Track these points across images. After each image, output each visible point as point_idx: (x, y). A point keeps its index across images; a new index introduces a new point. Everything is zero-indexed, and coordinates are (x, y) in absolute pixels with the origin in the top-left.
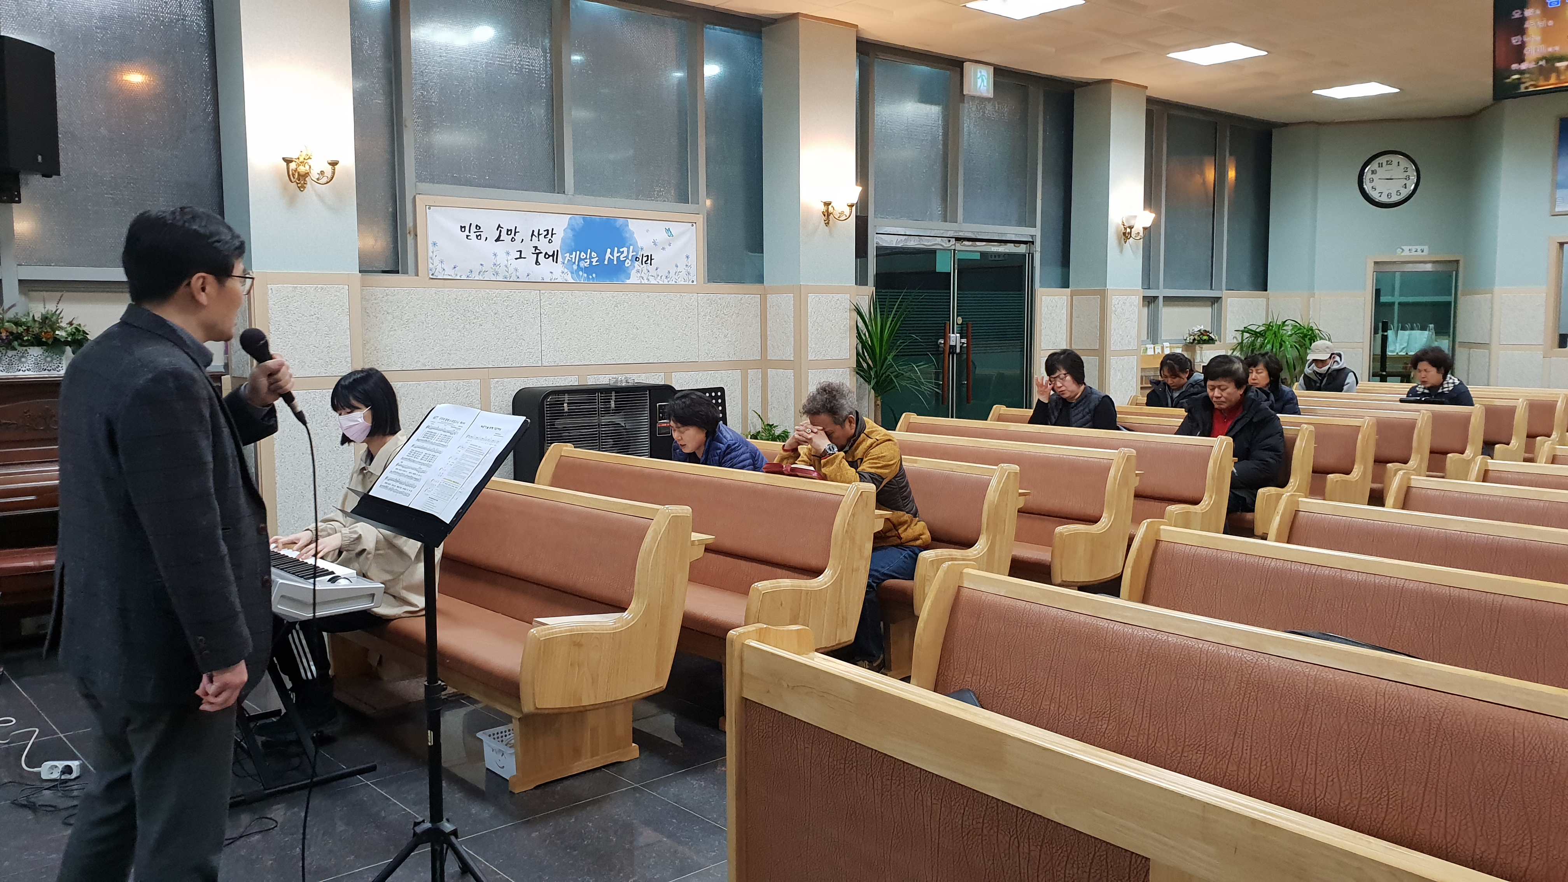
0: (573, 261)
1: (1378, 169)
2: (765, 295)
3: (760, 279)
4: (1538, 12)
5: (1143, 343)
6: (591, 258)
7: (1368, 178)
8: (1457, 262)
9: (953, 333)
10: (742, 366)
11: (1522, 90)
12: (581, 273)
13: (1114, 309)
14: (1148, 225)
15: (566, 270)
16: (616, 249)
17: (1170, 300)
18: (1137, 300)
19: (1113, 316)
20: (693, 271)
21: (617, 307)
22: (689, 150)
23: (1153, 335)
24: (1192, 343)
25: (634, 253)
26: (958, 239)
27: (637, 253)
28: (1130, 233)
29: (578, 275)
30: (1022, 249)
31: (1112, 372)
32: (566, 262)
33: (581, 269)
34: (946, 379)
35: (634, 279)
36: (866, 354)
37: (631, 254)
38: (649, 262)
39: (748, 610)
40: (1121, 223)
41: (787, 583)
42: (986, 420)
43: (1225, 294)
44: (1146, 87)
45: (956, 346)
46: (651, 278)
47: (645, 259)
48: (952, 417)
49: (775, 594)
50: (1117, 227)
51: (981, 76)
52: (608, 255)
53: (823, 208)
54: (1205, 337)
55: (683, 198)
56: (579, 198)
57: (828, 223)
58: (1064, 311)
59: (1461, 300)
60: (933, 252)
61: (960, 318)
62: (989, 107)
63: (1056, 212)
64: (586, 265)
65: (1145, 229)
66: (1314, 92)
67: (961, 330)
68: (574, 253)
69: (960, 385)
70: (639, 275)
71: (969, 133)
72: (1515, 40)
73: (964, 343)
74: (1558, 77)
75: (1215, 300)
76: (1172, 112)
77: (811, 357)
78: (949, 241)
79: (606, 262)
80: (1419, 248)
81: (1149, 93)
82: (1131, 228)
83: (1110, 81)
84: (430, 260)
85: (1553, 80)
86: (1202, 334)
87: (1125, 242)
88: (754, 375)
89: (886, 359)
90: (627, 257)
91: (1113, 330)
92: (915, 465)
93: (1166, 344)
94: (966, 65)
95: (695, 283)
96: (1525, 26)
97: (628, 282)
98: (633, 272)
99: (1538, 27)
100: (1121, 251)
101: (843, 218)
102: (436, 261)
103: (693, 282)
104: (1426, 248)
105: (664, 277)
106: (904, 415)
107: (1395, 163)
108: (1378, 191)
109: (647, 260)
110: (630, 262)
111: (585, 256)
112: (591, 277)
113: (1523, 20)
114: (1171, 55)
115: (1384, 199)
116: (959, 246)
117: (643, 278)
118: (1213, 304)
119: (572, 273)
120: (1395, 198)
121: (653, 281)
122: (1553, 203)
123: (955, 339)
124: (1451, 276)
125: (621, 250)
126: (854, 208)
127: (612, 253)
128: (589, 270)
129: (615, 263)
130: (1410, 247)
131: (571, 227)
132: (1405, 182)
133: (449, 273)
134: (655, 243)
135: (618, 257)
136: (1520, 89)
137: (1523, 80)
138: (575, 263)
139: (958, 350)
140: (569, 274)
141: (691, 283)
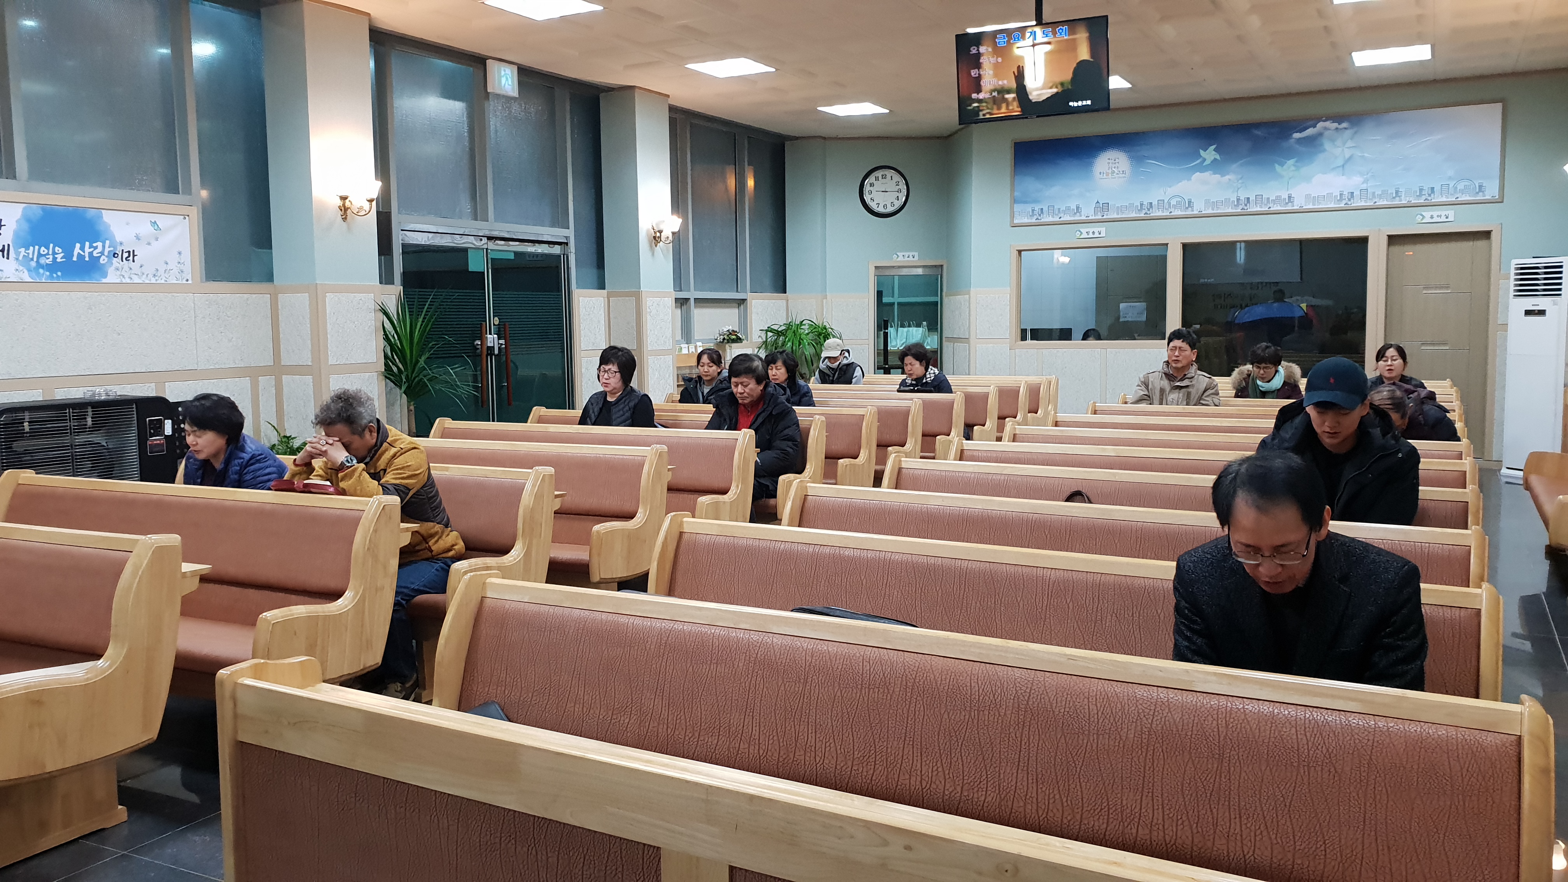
0: (31, 256)
1: (875, 182)
2: (276, 295)
3: (270, 278)
4: (990, 50)
5: (678, 343)
6: (54, 253)
7: (867, 191)
8: (942, 266)
9: (490, 334)
10: (253, 373)
11: (981, 117)
12: (41, 271)
13: (648, 310)
14: (677, 230)
15: (21, 268)
16: (87, 244)
17: (701, 302)
18: (670, 302)
19: (648, 317)
20: (187, 268)
21: (91, 309)
22: (177, 134)
23: (687, 335)
24: (723, 342)
25: (112, 249)
26: (490, 238)
27: (115, 248)
28: (660, 237)
29: (38, 274)
30: (556, 250)
31: (650, 371)
32: (21, 258)
33: (42, 267)
34: (485, 383)
35: (112, 277)
36: (395, 357)
37: (107, 250)
38: (131, 258)
39: (255, 644)
40: (651, 227)
41: (301, 610)
42: (526, 422)
43: (749, 296)
44: (668, 96)
45: (494, 347)
46: (134, 277)
47: (125, 255)
48: (493, 421)
49: (287, 624)
50: (648, 231)
51: (505, 74)
52: (77, 250)
53: (340, 203)
54: (734, 337)
55: (172, 186)
56: (35, 183)
57: (346, 218)
58: (602, 312)
59: (945, 300)
60: (465, 251)
61: (496, 318)
62: (515, 107)
63: (588, 213)
64: (48, 261)
65: (673, 233)
66: (818, 108)
67: (499, 331)
68: (31, 248)
69: (500, 388)
70: (118, 273)
71: (496, 131)
72: (974, 73)
73: (502, 344)
74: (1007, 108)
75: (743, 301)
76: (695, 121)
77: (332, 361)
78: (481, 240)
79: (75, 259)
80: (911, 254)
81: (672, 101)
82: (660, 232)
83: (632, 88)
85: (1003, 110)
86: (730, 334)
87: (656, 246)
88: (266, 383)
89: (417, 362)
90: (102, 253)
91: (649, 331)
92: (447, 473)
93: (699, 344)
94: (489, 62)
95: (190, 282)
96: (981, 61)
97: (104, 281)
98: (111, 271)
99: (990, 62)
100: (653, 254)
101: (363, 213)
103: (187, 281)
104: (916, 254)
105: (150, 276)
106: (438, 420)
107: (889, 177)
108: (876, 202)
109: (129, 256)
110: (106, 259)
111: (46, 251)
112: (55, 275)
113: (978, 55)
114: (689, 66)
115: (881, 210)
116: (491, 245)
117: (123, 276)
118: (739, 305)
119: (29, 270)
120: (890, 209)
121: (136, 280)
122: (1012, 217)
123: (492, 340)
124: (937, 279)
125: (95, 245)
126: (374, 203)
127: (82, 248)
128: (53, 267)
129: (87, 259)
130: (904, 254)
131: (26, 218)
132: (897, 194)
134: (138, 238)
135: (91, 254)
136: (978, 115)
137: (981, 108)
138: (32, 259)
139: (496, 352)
140: (26, 271)
141: (184, 282)
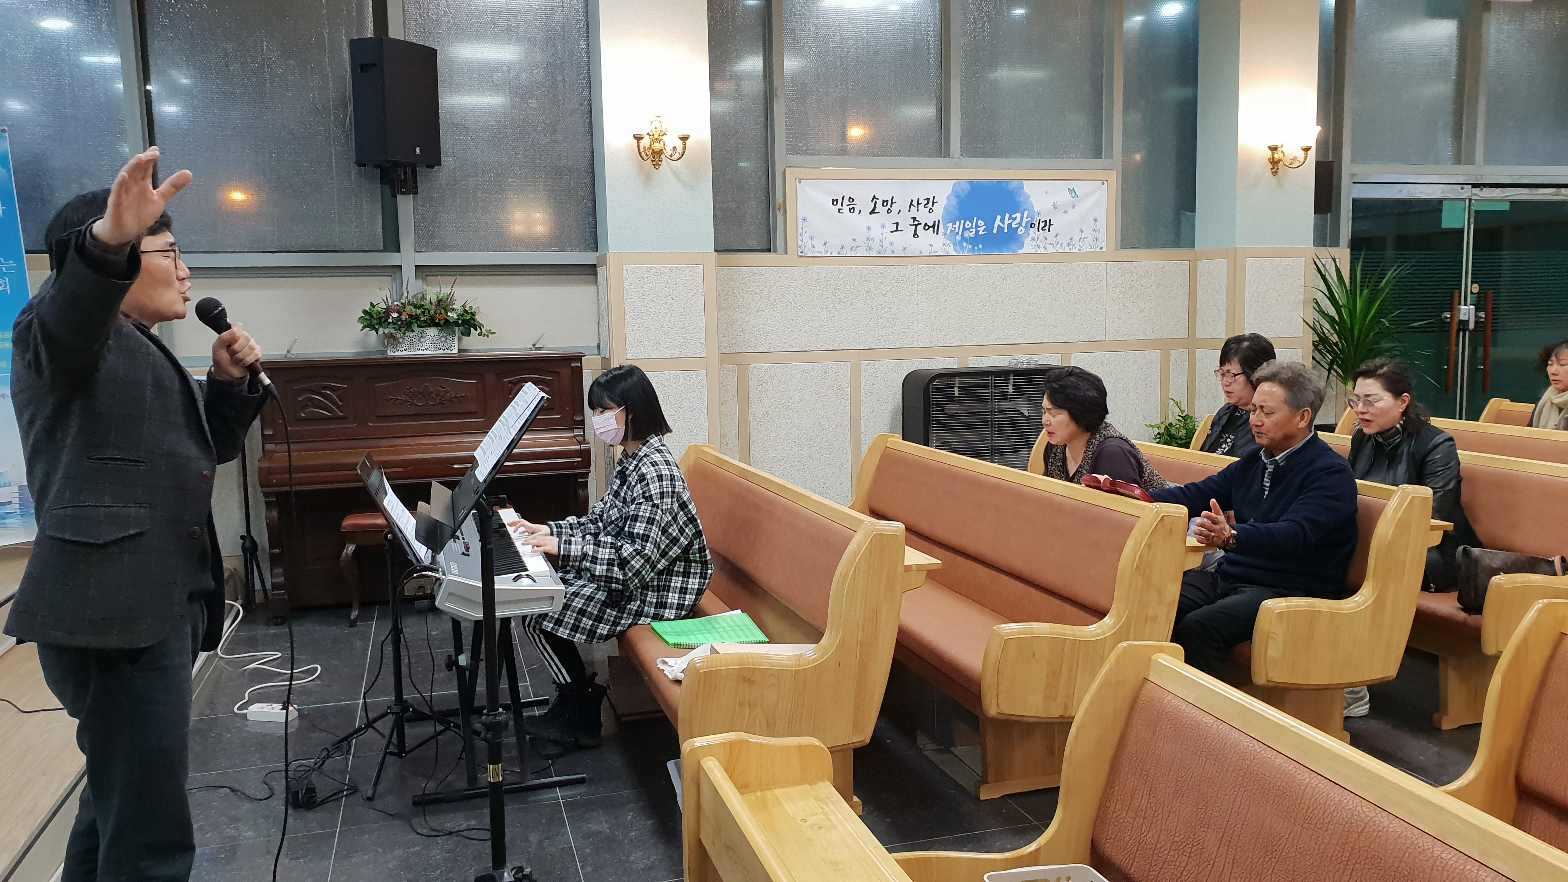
0: (957, 231)
2: (1196, 262)
6: (977, 226)
9: (1465, 304)
10: (1162, 346)
12: (965, 244)
15: (948, 242)
16: (1007, 215)
20: (1102, 236)
21: (1006, 279)
22: (1104, 97)
25: (1030, 219)
26: (1475, 186)
27: (1033, 219)
29: (961, 247)
32: (948, 233)
33: (967, 240)
34: (1453, 365)
35: (1028, 247)
37: (1025, 220)
38: (1047, 228)
45: (1468, 321)
46: (1048, 246)
47: (1042, 225)
52: (998, 222)
53: (1268, 154)
55: (1095, 151)
56: (966, 160)
57: (1276, 172)
60: (1436, 203)
61: (1475, 286)
64: (972, 235)
67: (1477, 301)
68: (958, 223)
69: (1474, 371)
70: (1034, 243)
73: (1481, 318)
78: (1463, 188)
79: (995, 231)
84: (799, 237)
88: (1178, 356)
90: (1020, 224)
95: (1104, 250)
97: (1020, 251)
98: (1027, 241)
101: (1298, 164)
102: (806, 238)
103: (1101, 248)
105: (1064, 245)
109: (1045, 226)
110: (1023, 230)
111: (970, 225)
112: (976, 248)
116: (1477, 193)
117: (1038, 246)
119: (955, 244)
121: (1051, 250)
123: (1467, 312)
125: (1014, 216)
126: (1312, 151)
127: (1002, 221)
128: (976, 240)
129: (1006, 230)
131: (956, 194)
133: (820, 250)
134: (1055, 206)
135: (1010, 225)
138: (958, 233)
139: (1472, 326)
140: (952, 246)
141: (1098, 250)
